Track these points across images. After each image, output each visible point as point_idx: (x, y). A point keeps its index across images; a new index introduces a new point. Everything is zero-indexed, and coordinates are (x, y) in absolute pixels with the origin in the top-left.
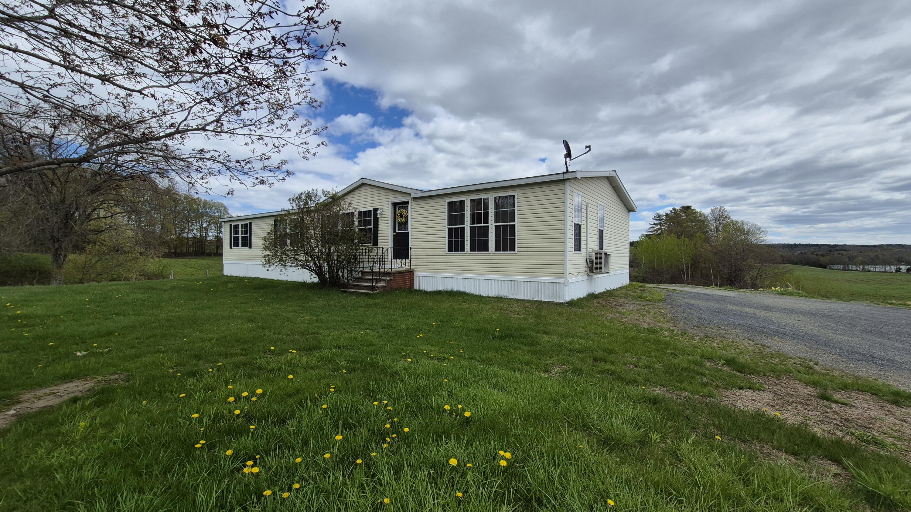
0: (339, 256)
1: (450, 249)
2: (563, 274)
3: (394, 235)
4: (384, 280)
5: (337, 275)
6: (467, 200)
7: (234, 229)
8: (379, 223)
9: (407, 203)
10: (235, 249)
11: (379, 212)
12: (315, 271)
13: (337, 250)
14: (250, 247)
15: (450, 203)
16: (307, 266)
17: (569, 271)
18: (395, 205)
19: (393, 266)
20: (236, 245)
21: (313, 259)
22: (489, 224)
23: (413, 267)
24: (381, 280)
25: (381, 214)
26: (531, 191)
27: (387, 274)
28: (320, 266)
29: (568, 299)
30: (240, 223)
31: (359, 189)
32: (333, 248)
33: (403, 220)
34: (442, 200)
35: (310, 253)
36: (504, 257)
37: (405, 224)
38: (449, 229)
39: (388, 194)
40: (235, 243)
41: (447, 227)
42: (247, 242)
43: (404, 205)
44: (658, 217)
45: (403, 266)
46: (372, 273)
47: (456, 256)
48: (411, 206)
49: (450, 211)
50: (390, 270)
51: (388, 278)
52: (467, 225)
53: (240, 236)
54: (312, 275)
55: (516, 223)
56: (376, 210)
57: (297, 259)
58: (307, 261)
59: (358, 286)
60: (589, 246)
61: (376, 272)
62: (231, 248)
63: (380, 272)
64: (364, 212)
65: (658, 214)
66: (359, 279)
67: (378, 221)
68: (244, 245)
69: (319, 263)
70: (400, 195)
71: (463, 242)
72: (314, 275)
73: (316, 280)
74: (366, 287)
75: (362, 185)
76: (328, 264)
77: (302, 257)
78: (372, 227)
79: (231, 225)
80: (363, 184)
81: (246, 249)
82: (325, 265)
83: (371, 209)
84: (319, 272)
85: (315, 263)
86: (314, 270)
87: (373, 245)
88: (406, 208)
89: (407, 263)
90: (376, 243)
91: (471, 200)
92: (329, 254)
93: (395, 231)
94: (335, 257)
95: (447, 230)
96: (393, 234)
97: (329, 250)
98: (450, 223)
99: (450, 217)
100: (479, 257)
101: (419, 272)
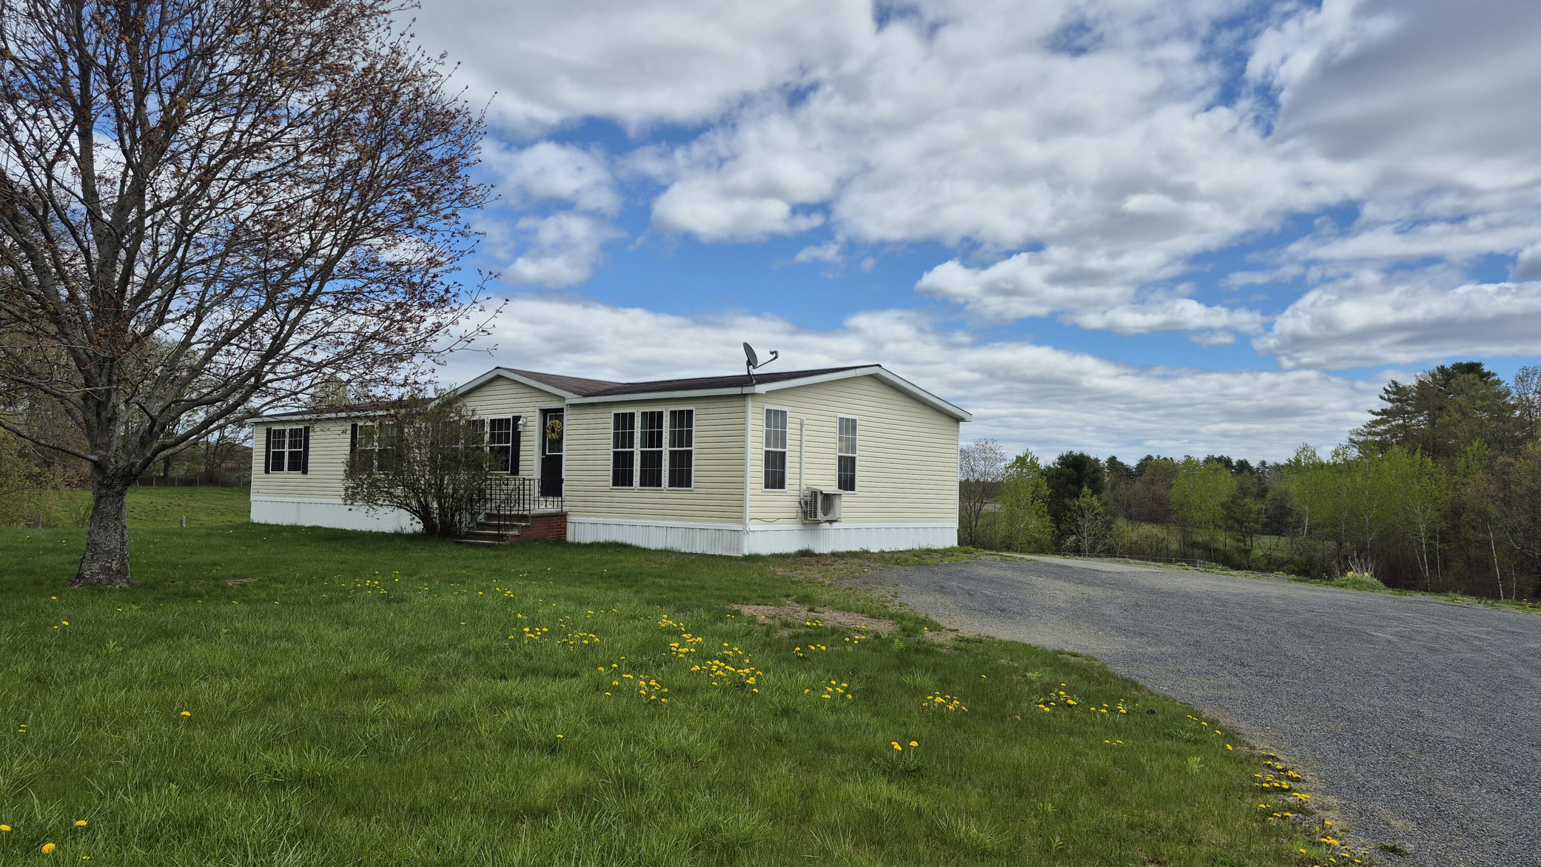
0: (455, 491)
1: (616, 483)
2: (741, 519)
3: (543, 459)
4: (516, 526)
5: (452, 520)
6: (638, 411)
7: (273, 438)
8: (522, 439)
9: (562, 410)
10: (275, 476)
11: (520, 422)
12: (419, 512)
13: (453, 481)
14: (305, 472)
15: (616, 415)
16: (407, 505)
17: (748, 515)
18: (545, 412)
19: (532, 506)
20: (278, 467)
21: (417, 494)
22: (663, 449)
23: (565, 509)
24: (512, 527)
25: (525, 425)
26: (711, 406)
27: (523, 518)
28: (427, 504)
29: (746, 552)
30: (288, 428)
31: (494, 384)
32: (447, 478)
33: (555, 436)
34: (607, 410)
35: (411, 486)
36: (681, 494)
37: (557, 444)
38: (615, 453)
39: (534, 394)
40: (274, 463)
41: (612, 450)
42: (300, 463)
43: (557, 413)
44: (1398, 392)
45: (549, 506)
46: (499, 517)
47: (623, 493)
48: (567, 416)
49: (616, 427)
50: (526, 513)
51: (524, 524)
52: (637, 449)
53: (286, 450)
54: (414, 518)
55: (693, 448)
56: (516, 419)
57: (391, 494)
58: (406, 497)
59: (480, 534)
60: (804, 482)
61: (505, 515)
62: (267, 471)
63: (511, 516)
64: (500, 421)
65: (1395, 383)
66: (482, 526)
67: (520, 437)
68: (293, 467)
69: (425, 500)
70: (549, 398)
71: (631, 473)
72: (417, 519)
73: (419, 527)
74: (490, 537)
75: (496, 379)
76: (439, 503)
77: (399, 491)
78: (510, 445)
79: (268, 431)
80: (499, 377)
81: (297, 475)
82: (435, 505)
83: (510, 416)
84: (423, 513)
85: (419, 502)
86: (416, 511)
87: (512, 474)
88: (561, 418)
89: (556, 503)
90: (515, 471)
91: (642, 413)
92: (440, 487)
93: (544, 453)
94: (450, 491)
95: (612, 454)
96: (541, 457)
97: (442, 480)
98: (616, 446)
99: (616, 435)
100: (650, 494)
101: (575, 516)
